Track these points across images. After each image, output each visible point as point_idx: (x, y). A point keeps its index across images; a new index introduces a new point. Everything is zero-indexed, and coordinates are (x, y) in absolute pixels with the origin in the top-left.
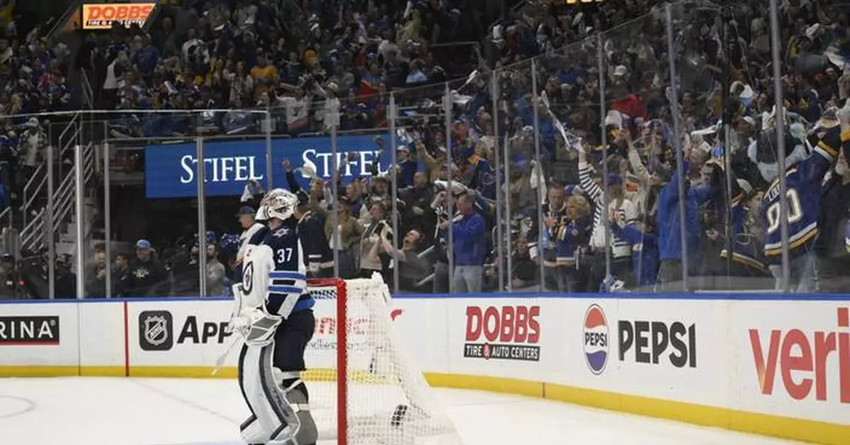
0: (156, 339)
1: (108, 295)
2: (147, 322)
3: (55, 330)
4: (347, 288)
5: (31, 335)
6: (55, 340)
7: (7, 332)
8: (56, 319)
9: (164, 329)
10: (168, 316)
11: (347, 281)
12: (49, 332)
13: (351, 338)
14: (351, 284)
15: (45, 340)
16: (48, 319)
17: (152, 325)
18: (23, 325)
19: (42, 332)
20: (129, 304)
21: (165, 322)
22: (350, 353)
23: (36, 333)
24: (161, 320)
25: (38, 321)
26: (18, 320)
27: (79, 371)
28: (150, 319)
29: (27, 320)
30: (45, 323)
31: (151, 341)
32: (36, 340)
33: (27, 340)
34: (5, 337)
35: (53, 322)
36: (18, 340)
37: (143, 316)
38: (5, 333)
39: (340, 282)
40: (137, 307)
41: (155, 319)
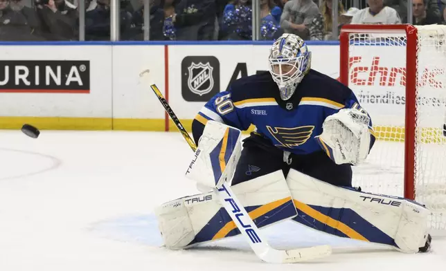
0: (200, 89)
1: (147, 37)
2: (190, 69)
3: (85, 76)
4: (418, 35)
5: (58, 81)
6: (86, 87)
7: (31, 77)
8: (87, 63)
9: (210, 77)
10: (214, 62)
11: (418, 27)
12: (78, 79)
13: (420, 91)
14: (423, 31)
15: (74, 87)
16: (77, 63)
17: (196, 72)
18: (49, 70)
19: (70, 79)
20: (171, 48)
21: (211, 69)
22: (420, 109)
23: (64, 79)
24: (207, 66)
25: (66, 66)
26: (42, 64)
27: (112, 125)
28: (193, 66)
29: (54, 64)
30: (74, 69)
31: (195, 90)
32: (63, 88)
33: (53, 87)
34: (28, 83)
35: (83, 68)
36: (42, 87)
37: (186, 62)
38: (28, 79)
39: (410, 28)
40: (179, 52)
41: (200, 65)
